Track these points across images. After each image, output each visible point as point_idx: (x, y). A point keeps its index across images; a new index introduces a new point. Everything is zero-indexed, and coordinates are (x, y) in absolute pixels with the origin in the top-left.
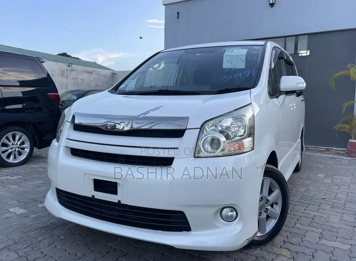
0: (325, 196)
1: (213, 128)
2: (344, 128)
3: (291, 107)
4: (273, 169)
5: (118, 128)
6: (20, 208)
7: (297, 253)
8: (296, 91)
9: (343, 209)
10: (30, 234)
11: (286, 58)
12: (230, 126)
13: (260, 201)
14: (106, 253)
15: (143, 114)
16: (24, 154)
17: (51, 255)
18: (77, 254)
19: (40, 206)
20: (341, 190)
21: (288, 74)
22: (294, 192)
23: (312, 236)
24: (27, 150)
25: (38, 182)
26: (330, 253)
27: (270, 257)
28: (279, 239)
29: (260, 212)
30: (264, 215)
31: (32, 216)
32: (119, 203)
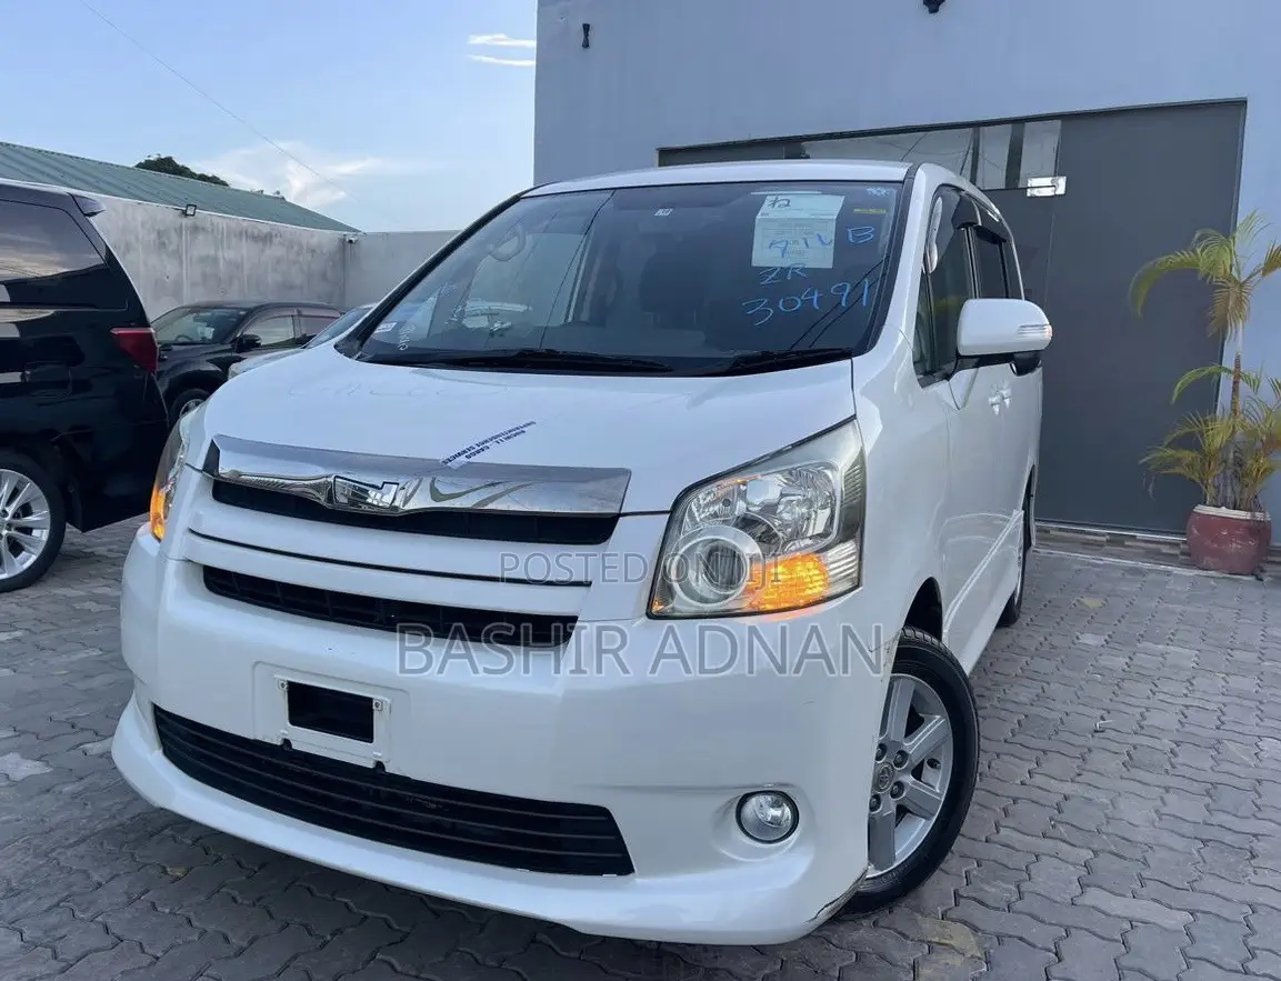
0: (1102, 718)
1: (716, 508)
2: (1178, 461)
3: (992, 405)
4: (924, 644)
5: (375, 503)
6: (23, 757)
7: (1000, 938)
8: (1017, 356)
9: (1167, 771)
10: (62, 858)
11: (980, 224)
12: (776, 501)
13: (878, 758)
14: (333, 935)
15: (465, 452)
16: (32, 550)
17: (138, 938)
18: (230, 936)
19: (95, 748)
20: (1161, 697)
21: (988, 293)
22: (995, 702)
23: (1054, 877)
24: (42, 535)
25: (82, 655)
26: (1116, 941)
27: (904, 954)
28: (939, 887)
29: (877, 797)
30: (889, 806)
31: (68, 789)
32: (379, 771)
